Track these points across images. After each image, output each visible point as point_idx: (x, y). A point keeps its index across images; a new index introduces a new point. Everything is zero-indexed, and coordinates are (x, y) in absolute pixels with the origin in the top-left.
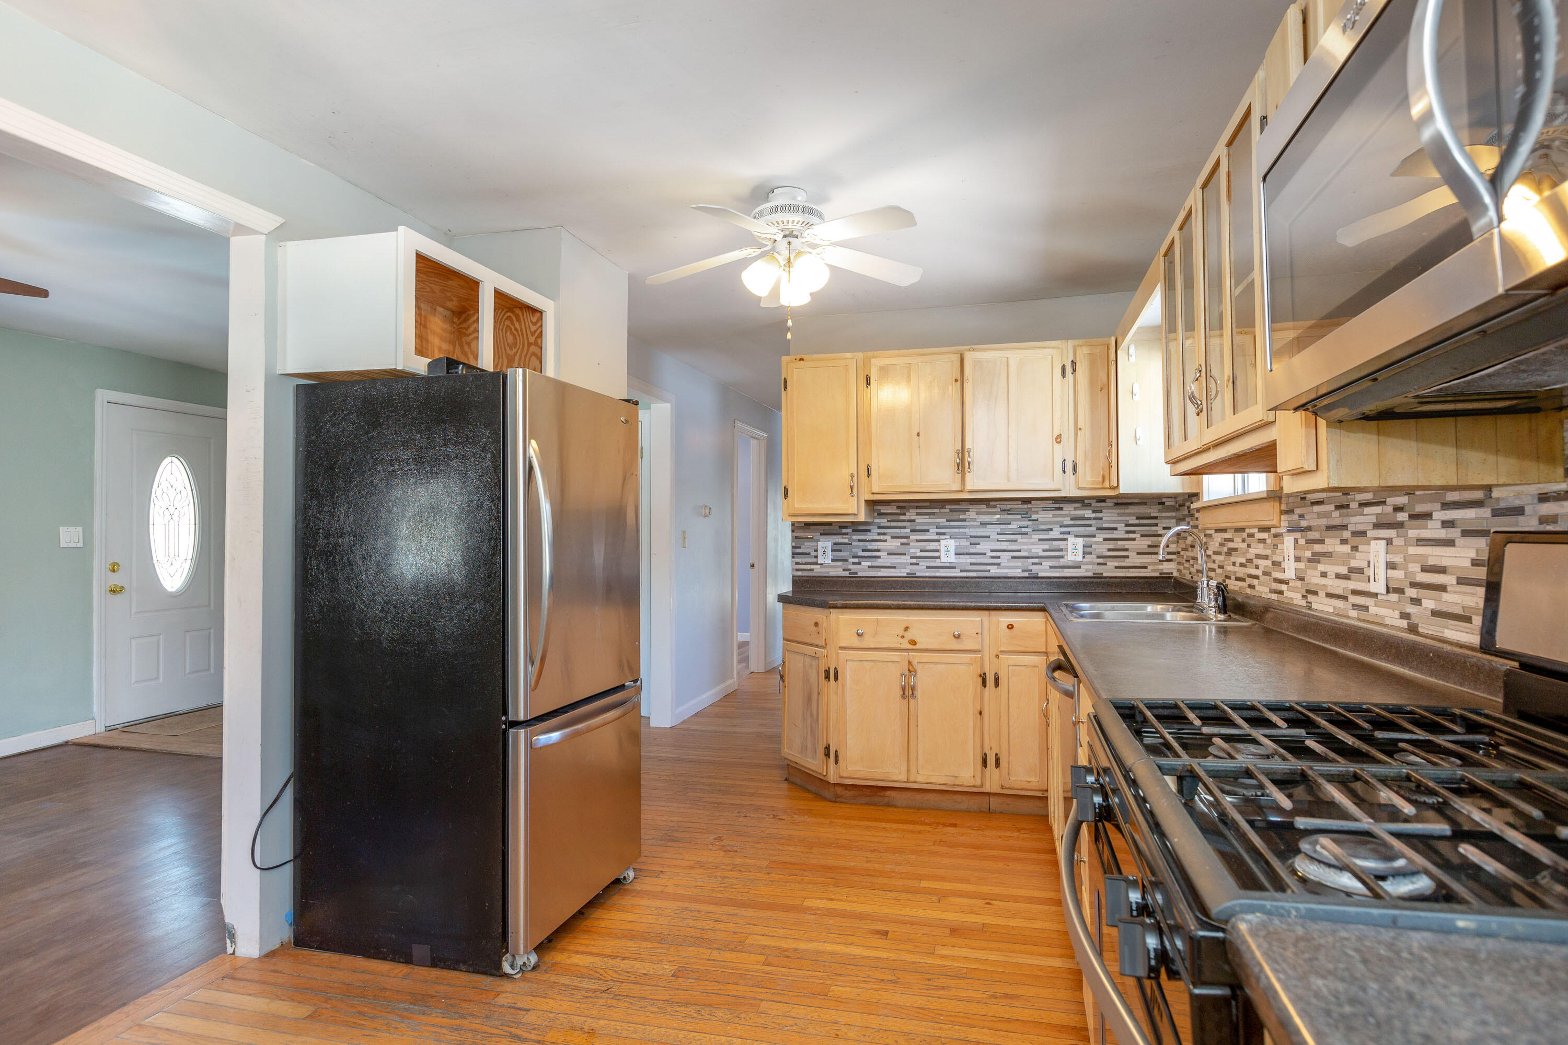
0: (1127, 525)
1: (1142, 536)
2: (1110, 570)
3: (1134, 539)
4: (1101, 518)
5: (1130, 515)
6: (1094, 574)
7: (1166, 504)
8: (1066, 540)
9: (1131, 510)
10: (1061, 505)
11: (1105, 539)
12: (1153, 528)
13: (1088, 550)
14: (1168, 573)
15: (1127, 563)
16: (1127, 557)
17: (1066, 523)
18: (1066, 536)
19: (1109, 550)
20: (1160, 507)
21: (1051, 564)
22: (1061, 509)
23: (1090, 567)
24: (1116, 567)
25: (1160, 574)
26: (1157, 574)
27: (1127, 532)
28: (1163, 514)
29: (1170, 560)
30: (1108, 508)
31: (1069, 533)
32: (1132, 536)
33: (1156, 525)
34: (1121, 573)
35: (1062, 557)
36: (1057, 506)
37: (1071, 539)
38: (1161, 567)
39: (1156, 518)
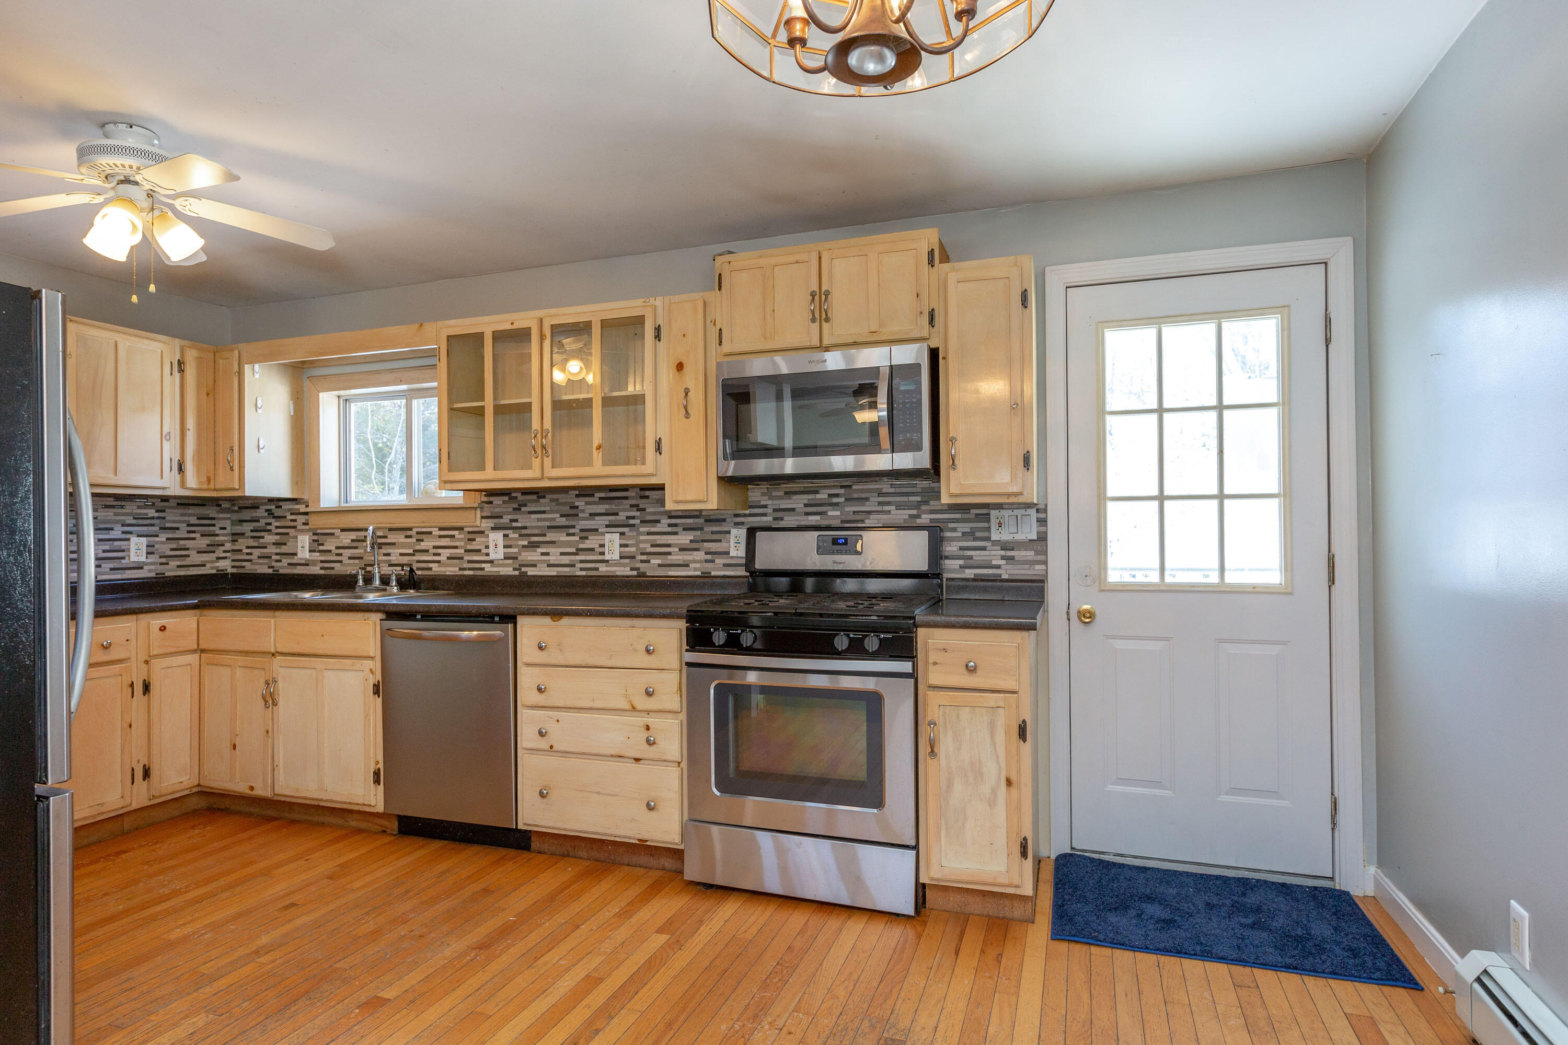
0: (189, 525)
1: (202, 535)
2: (172, 570)
3: (194, 539)
4: (164, 518)
5: (189, 515)
6: (157, 574)
7: (223, 506)
8: (128, 540)
9: (192, 510)
10: (123, 503)
11: (168, 539)
12: (211, 528)
13: (151, 549)
14: (223, 570)
15: (188, 561)
16: (188, 556)
17: (128, 522)
18: (127, 536)
19: (172, 550)
20: (218, 508)
21: (111, 566)
22: (122, 507)
23: (153, 567)
24: (178, 566)
25: (217, 571)
26: (214, 571)
27: (189, 532)
28: (221, 516)
29: (225, 558)
30: (172, 508)
31: (130, 533)
32: (192, 535)
33: (214, 525)
34: (182, 573)
35: (124, 558)
36: (119, 503)
37: (134, 540)
38: (217, 564)
39: (213, 519)
